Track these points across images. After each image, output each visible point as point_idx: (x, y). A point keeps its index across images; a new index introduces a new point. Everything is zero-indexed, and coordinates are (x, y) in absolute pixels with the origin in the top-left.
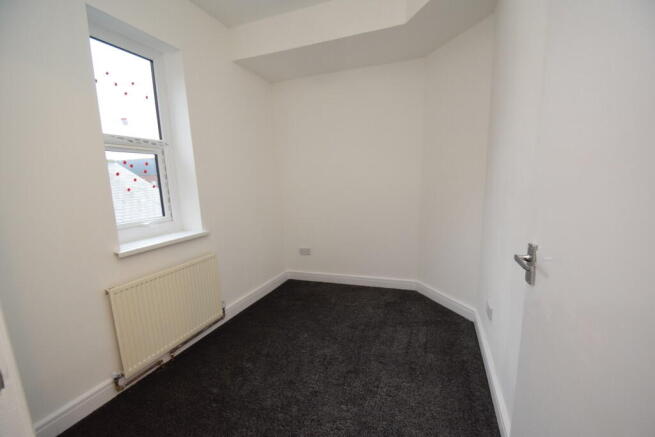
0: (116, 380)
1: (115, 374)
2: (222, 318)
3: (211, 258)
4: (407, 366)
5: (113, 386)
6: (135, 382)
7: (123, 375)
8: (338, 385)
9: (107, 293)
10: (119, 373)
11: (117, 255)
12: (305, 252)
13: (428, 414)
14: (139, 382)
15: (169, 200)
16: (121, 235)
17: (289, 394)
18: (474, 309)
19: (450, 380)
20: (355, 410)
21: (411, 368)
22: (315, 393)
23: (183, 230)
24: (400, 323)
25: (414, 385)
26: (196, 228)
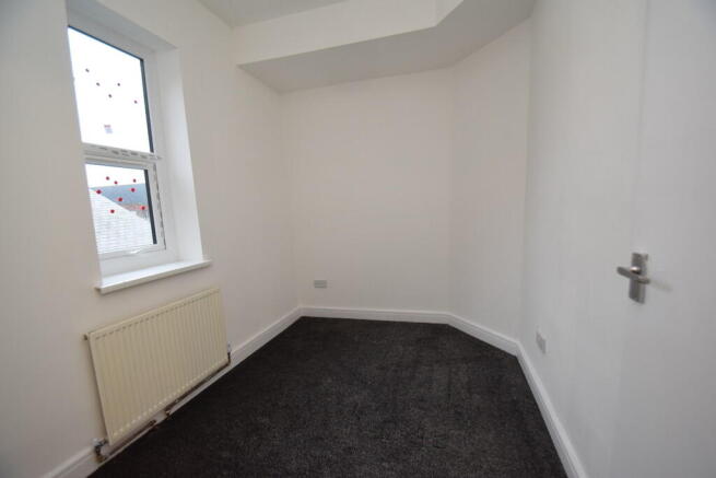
0: (97, 450)
1: (96, 441)
2: (227, 365)
3: (215, 292)
4: (452, 411)
5: (94, 455)
6: (122, 449)
7: (106, 442)
8: (375, 438)
9: (86, 338)
10: (101, 439)
11: (98, 290)
12: (320, 285)
13: (485, 466)
14: (126, 450)
15: (162, 225)
16: (104, 266)
17: (318, 453)
18: (518, 342)
19: (503, 424)
20: (400, 467)
21: (456, 412)
22: (349, 450)
23: (178, 260)
24: (437, 362)
25: (463, 433)
26: (195, 256)
